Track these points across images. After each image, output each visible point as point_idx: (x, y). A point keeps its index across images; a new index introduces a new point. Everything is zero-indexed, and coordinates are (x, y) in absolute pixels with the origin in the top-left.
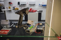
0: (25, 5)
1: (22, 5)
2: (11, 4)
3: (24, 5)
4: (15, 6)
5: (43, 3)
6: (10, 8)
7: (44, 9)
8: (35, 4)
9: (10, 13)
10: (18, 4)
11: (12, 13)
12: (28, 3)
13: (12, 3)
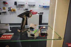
0: (23, 5)
1: (19, 5)
2: (6, 4)
3: (22, 5)
4: (11, 7)
5: (44, 4)
7: (45, 10)
9: (4, 15)
10: (15, 4)
11: (7, 15)
12: (27, 4)
13: (7, 3)
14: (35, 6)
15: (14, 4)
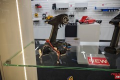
0: (66, 9)
1: (60, 9)
2: (40, 9)
3: (64, 9)
4: (47, 13)
5: (103, 5)
6: (36, 16)
8: (86, 8)
12: (73, 6)
13: (41, 7)
14: (87, 10)
15: (52, 8)
